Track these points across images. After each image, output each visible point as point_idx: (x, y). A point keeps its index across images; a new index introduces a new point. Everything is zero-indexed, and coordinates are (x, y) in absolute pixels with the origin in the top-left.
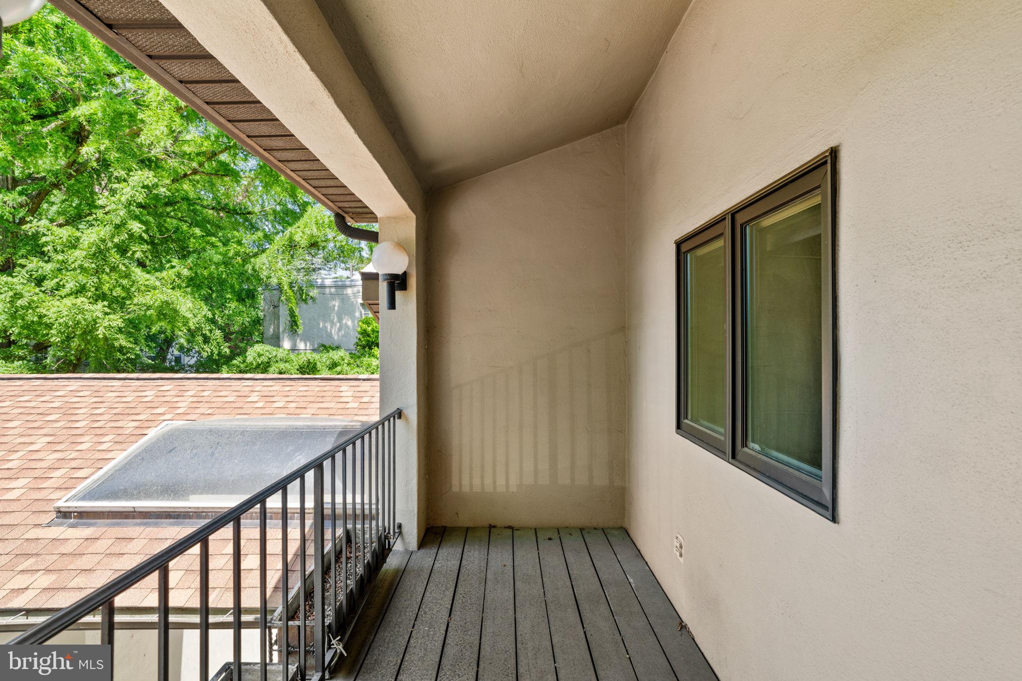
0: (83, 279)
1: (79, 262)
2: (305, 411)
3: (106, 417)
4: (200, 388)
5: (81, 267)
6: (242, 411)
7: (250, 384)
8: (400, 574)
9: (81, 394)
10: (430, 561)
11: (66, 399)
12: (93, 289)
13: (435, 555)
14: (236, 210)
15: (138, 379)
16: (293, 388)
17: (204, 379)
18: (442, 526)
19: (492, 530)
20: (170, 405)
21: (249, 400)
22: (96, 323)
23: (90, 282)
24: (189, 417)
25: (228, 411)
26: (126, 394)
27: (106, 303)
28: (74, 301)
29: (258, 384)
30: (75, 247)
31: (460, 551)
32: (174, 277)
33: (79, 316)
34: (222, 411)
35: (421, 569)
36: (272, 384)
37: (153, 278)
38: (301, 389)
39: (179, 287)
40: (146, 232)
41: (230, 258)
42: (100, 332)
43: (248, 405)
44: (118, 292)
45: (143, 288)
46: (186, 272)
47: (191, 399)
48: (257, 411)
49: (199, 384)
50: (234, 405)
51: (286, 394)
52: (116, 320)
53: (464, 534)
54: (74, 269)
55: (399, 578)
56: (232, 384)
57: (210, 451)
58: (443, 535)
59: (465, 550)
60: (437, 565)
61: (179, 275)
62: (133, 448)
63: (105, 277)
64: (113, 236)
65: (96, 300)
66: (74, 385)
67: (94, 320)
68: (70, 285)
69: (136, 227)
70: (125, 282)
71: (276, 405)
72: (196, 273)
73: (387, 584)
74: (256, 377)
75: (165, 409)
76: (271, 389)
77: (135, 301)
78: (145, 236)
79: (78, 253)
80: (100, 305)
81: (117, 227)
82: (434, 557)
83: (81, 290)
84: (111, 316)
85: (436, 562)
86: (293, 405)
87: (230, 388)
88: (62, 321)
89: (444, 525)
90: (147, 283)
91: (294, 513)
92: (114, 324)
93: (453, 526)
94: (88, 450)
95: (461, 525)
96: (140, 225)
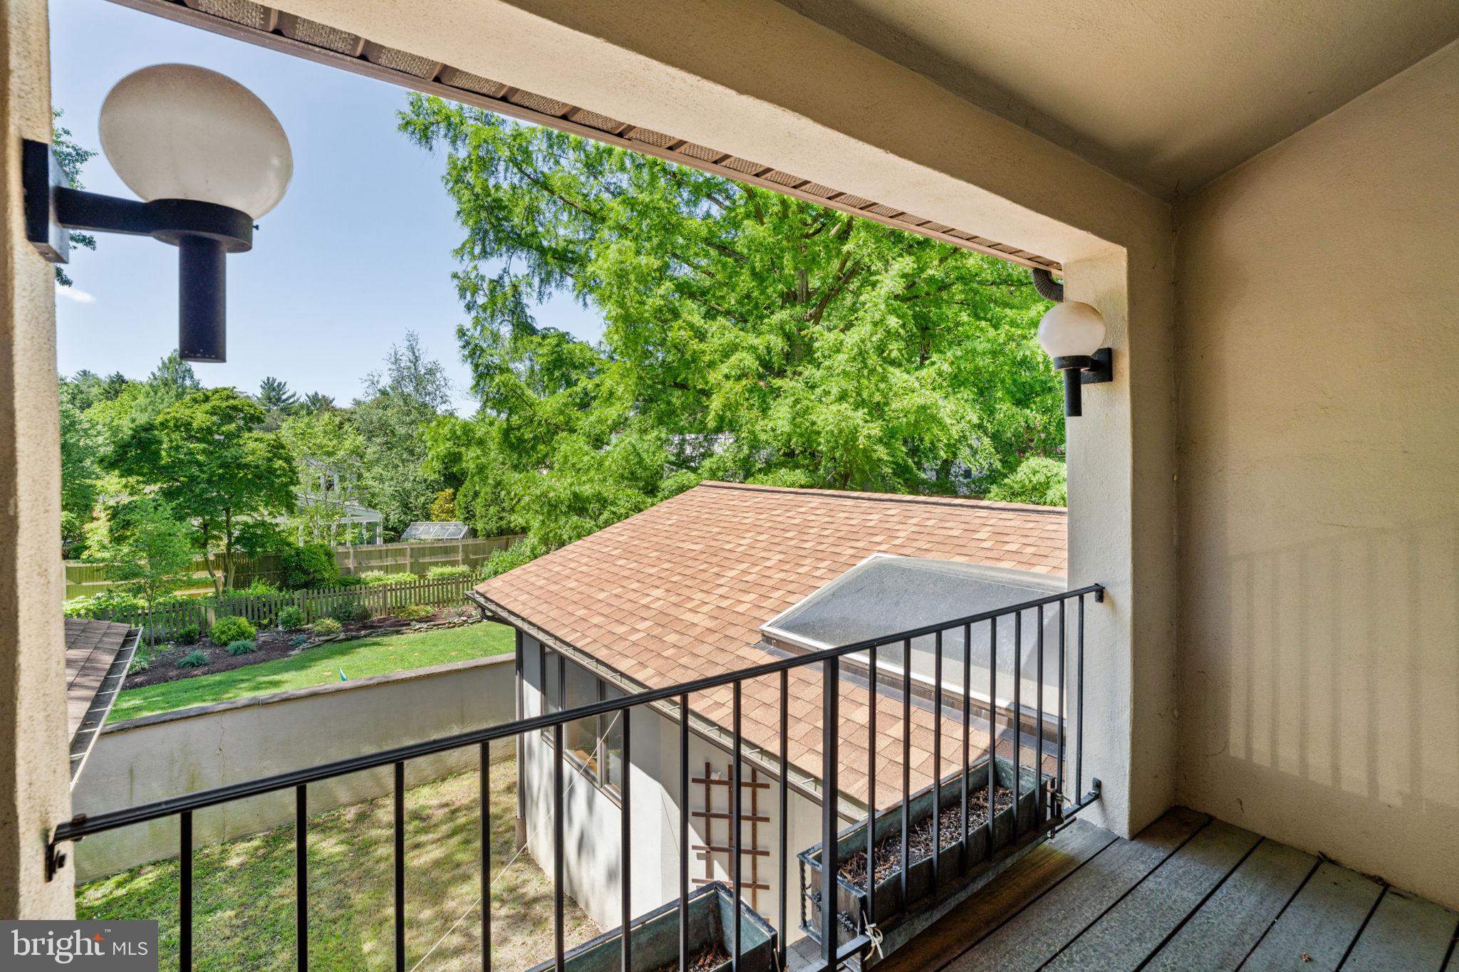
0: (844, 384)
1: (842, 367)
2: (1045, 561)
3: (830, 540)
4: (927, 515)
5: (844, 372)
6: (964, 551)
7: (984, 515)
8: (1072, 868)
9: (818, 512)
10: (1140, 869)
11: (805, 516)
12: (854, 395)
13: (1157, 863)
14: (1020, 280)
15: (869, 499)
16: (1040, 525)
17: (933, 503)
18: (1206, 814)
19: (1323, 866)
20: (890, 533)
21: (977, 536)
22: (857, 432)
23: (850, 386)
24: (905, 551)
25: (948, 548)
26: (855, 515)
27: (866, 410)
28: (839, 408)
29: (994, 516)
30: (838, 351)
31: (1217, 877)
32: (934, 375)
33: (843, 424)
34: (941, 547)
35: (1113, 877)
36: (1011, 517)
37: (912, 379)
38: (1050, 527)
39: (941, 387)
40: (903, 326)
41: (999, 345)
42: (862, 442)
43: (974, 543)
44: (877, 398)
45: (901, 391)
46: (946, 368)
47: (913, 529)
48: (982, 553)
49: (928, 510)
50: (956, 541)
51: (1025, 533)
52: (875, 429)
53: (1247, 849)
54: (838, 375)
55: (1064, 875)
56: (963, 513)
57: (895, 599)
58: (1199, 831)
59: (1230, 882)
60: (1150, 884)
61: (940, 374)
62: (839, 579)
63: (865, 382)
64: (872, 335)
65: (857, 408)
66: (816, 501)
67: (855, 428)
68: (835, 391)
69: (893, 322)
70: (882, 386)
71: (1008, 547)
72: (959, 368)
73: (1037, 875)
74: (993, 506)
75: (883, 537)
76: (1009, 523)
77: (893, 406)
78: (902, 331)
79: (842, 357)
80: (861, 413)
81: (875, 324)
82: (1153, 867)
83: (843, 397)
84: (870, 425)
85: (1151, 877)
86: (1030, 550)
87: (958, 519)
88: (828, 429)
89: (1212, 813)
90: (905, 385)
91: (982, 708)
92: (873, 433)
93: (1229, 821)
94: (805, 574)
95: (1249, 827)
96: (896, 320)
